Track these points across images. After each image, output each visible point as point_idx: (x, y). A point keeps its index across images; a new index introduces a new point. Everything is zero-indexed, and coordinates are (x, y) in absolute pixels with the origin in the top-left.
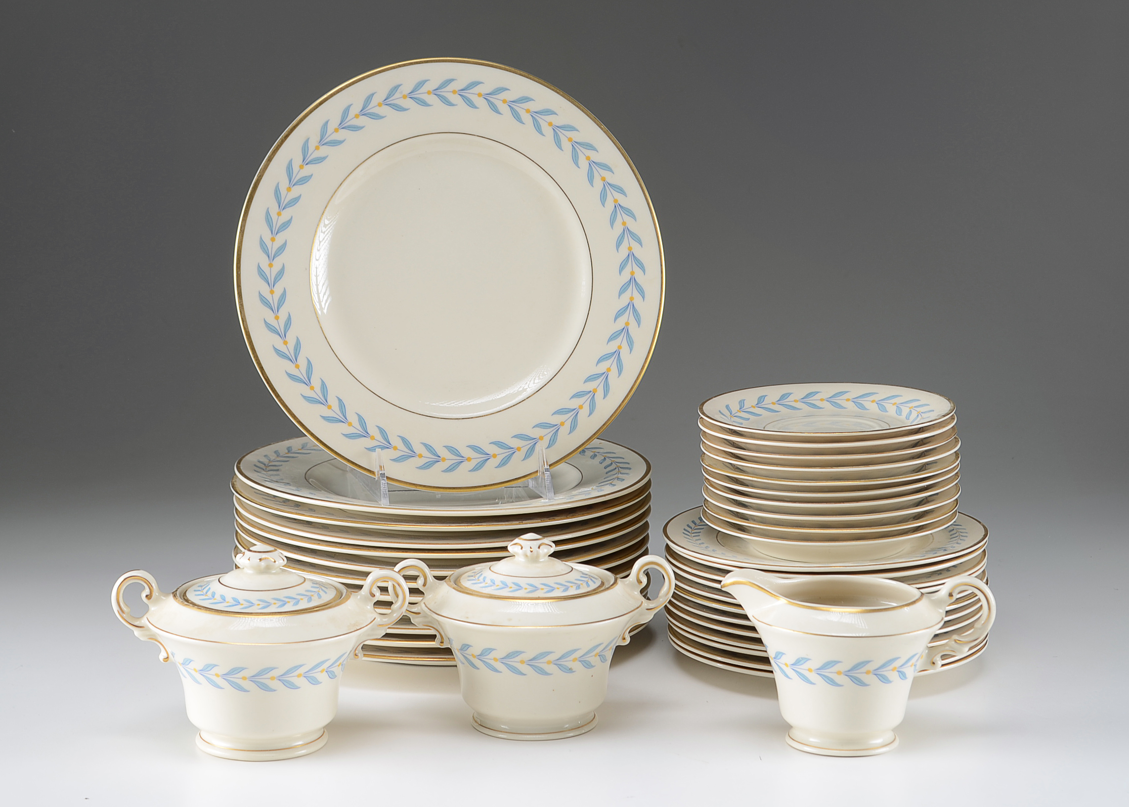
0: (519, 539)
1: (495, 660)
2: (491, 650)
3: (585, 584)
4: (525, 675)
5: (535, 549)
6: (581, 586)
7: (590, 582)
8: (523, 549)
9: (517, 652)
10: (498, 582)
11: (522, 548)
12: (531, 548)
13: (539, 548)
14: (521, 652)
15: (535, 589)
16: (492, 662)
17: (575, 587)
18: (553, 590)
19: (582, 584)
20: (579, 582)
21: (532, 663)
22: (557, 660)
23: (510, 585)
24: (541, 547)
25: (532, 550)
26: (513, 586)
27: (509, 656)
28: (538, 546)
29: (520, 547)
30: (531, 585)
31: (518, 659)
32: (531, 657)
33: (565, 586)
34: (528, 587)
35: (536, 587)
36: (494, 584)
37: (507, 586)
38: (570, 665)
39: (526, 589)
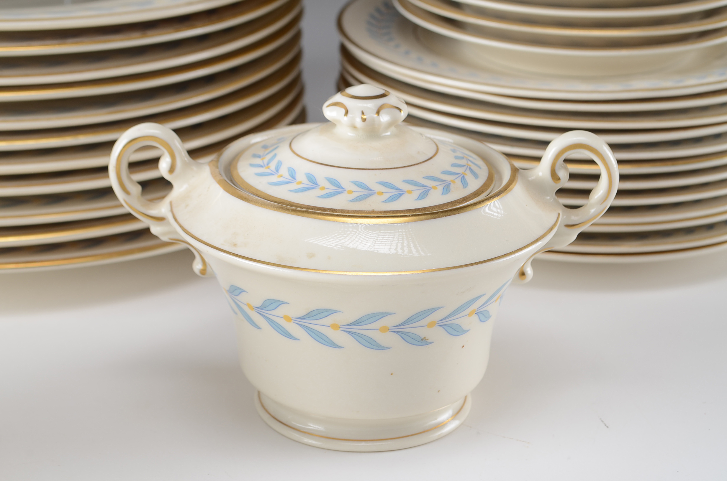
0: (343, 95)
1: (287, 318)
2: (279, 303)
3: (458, 182)
4: (341, 347)
5: (371, 115)
6: (452, 185)
7: (469, 177)
8: (349, 115)
9: (326, 310)
10: (301, 177)
11: (347, 113)
12: (363, 113)
13: (378, 113)
14: (333, 312)
15: (366, 192)
16: (282, 322)
17: (440, 188)
18: (401, 195)
19: (453, 181)
20: (448, 178)
21: (355, 329)
22: (400, 325)
23: (322, 182)
24: (381, 113)
25: (364, 117)
26: (328, 185)
27: (311, 315)
28: (375, 111)
29: (343, 111)
30: (361, 185)
31: (328, 321)
32: (352, 320)
33: (423, 186)
34: (354, 188)
35: (370, 190)
36: (294, 178)
37: (317, 184)
38: (422, 332)
39: (350, 192)
